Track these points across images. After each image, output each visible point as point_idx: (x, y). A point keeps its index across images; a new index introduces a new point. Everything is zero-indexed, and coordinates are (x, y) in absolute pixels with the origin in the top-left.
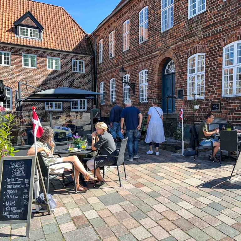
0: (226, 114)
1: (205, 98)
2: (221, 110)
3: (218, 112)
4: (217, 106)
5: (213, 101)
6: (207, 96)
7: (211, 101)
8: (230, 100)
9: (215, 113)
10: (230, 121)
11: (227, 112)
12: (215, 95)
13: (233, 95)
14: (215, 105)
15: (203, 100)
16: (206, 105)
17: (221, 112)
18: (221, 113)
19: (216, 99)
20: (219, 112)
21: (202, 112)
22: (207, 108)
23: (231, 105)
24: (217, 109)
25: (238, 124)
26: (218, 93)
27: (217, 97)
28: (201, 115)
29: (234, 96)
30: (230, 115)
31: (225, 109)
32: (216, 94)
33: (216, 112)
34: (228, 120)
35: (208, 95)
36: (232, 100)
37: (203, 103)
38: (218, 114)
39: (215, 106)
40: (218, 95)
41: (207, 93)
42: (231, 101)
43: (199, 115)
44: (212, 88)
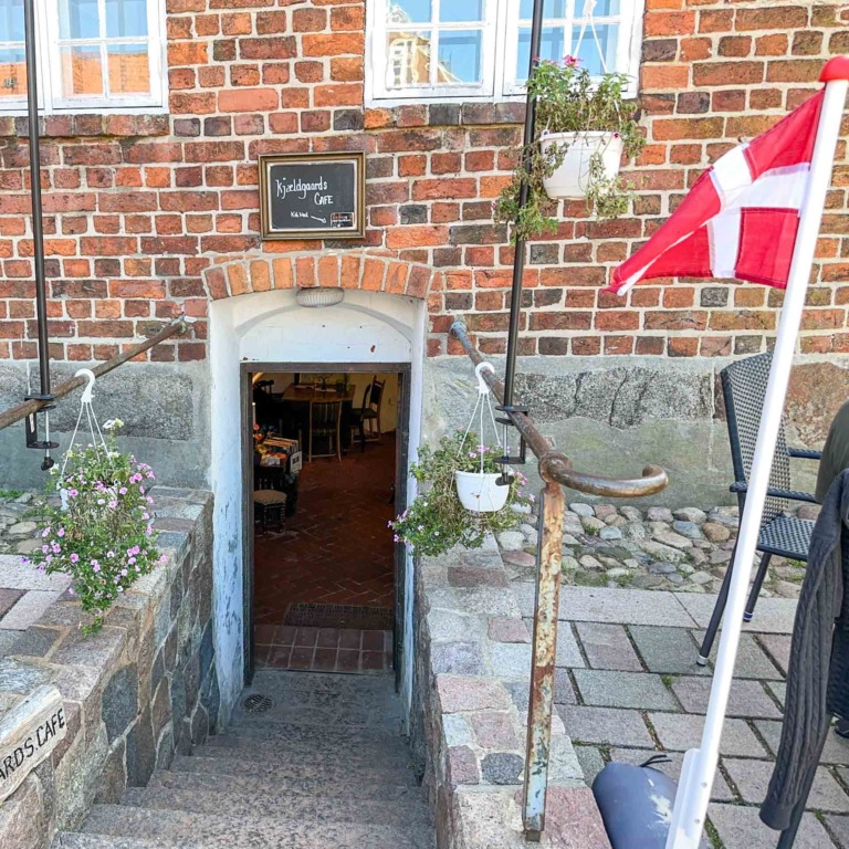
0: (422, 257)
1: (178, 103)
2: (362, 223)
3: (333, 242)
4: (321, 185)
5: (268, 134)
6: (198, 90)
7: (247, 140)
8: (460, 129)
9: (305, 254)
10: (454, 313)
11: (427, 237)
12: (294, 82)
13: (486, 89)
14: (308, 174)
15: (161, 126)
16: (190, 178)
17: (369, 239)
18: (363, 253)
19: (312, 122)
20: (347, 243)
21: (149, 246)
22: (210, 201)
23: (478, 175)
24: (325, 211)
25: (538, 334)
26: (326, 60)
27: (324, 96)
28: (142, 267)
29: (498, 99)
30: (463, 267)
31: (413, 214)
32: (307, 71)
33: (312, 243)
34: (436, 308)
35: (213, 77)
36: (485, 136)
37: (151, 155)
38: (332, 262)
39: (307, 187)
40: (327, 81)
41: (194, 52)
42: (474, 140)
43: (109, 267)
44: (253, 12)
